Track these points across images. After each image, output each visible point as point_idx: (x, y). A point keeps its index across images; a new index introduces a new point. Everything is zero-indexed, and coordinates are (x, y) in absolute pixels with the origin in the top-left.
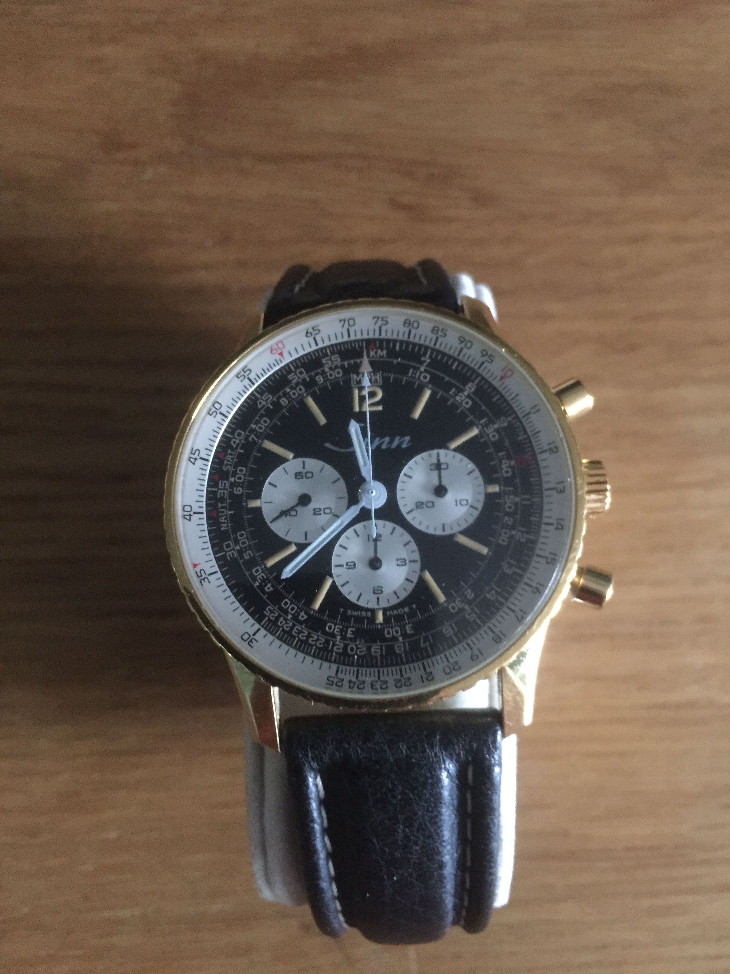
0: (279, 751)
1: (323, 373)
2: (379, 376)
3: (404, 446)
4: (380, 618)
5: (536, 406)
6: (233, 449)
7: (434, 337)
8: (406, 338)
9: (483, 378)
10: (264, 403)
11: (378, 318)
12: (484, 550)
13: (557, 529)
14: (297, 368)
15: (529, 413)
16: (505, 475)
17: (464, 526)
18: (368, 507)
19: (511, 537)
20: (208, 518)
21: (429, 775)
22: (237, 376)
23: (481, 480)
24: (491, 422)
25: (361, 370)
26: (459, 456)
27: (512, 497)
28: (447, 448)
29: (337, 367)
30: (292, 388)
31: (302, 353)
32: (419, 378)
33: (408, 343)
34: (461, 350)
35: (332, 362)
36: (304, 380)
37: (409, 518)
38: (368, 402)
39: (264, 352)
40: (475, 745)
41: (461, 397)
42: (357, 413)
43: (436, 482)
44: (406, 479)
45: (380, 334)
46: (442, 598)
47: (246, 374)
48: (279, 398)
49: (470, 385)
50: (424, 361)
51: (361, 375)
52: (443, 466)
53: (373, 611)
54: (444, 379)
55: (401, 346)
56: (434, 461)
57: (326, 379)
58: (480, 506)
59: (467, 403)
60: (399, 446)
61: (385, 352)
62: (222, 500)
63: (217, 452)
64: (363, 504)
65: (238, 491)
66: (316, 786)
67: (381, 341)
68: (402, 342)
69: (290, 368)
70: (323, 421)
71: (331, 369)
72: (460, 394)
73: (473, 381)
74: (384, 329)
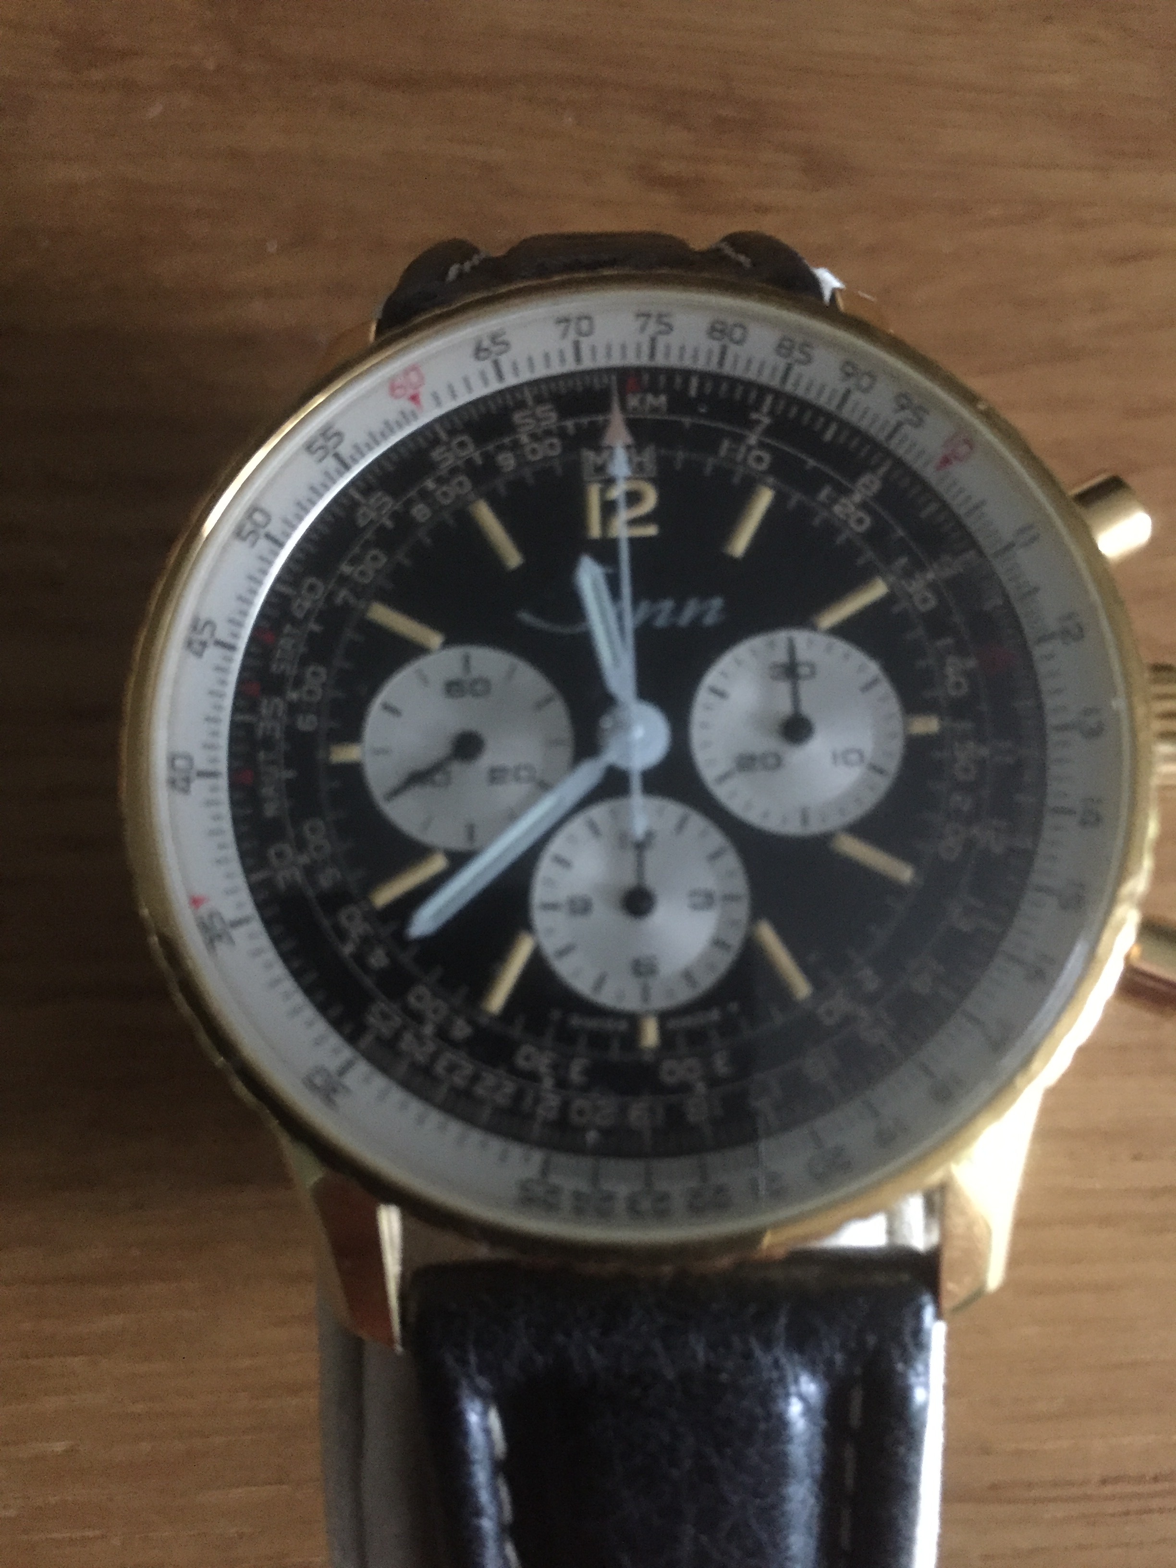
0: (399, 1349)
1: (516, 446)
2: (648, 456)
3: (710, 619)
4: (650, 1035)
5: (1030, 527)
6: (294, 622)
7: (782, 363)
8: (713, 367)
9: (899, 463)
10: (373, 515)
11: (648, 316)
12: (905, 873)
13: (1084, 823)
14: (452, 432)
15: (1010, 546)
16: (953, 693)
17: (855, 812)
18: (622, 764)
19: (969, 844)
20: (234, 786)
21: (759, 1411)
22: (309, 447)
23: (893, 705)
24: (917, 566)
25: (607, 440)
26: (841, 647)
27: (971, 745)
28: (814, 628)
29: (548, 433)
30: (440, 481)
31: (464, 398)
32: (745, 459)
33: (717, 379)
34: (848, 392)
35: (539, 420)
36: (469, 462)
37: (722, 793)
38: (623, 515)
39: (373, 391)
40: (871, 1340)
41: (845, 506)
42: (595, 541)
43: (785, 707)
44: (713, 699)
45: (652, 355)
46: (802, 988)
47: (331, 443)
48: (409, 503)
49: (865, 479)
50: (758, 422)
51: (605, 454)
52: (803, 671)
53: (634, 1020)
54: (805, 462)
55: (701, 386)
56: (781, 656)
57: (522, 462)
58: (892, 765)
59: (860, 521)
60: (698, 619)
61: (663, 399)
62: (268, 743)
63: (256, 628)
64: (611, 756)
65: (306, 723)
66: (487, 1431)
67: (654, 372)
68: (704, 376)
69: (435, 433)
70: (513, 558)
71: (534, 437)
72: (843, 500)
73: (874, 469)
74: (661, 342)
